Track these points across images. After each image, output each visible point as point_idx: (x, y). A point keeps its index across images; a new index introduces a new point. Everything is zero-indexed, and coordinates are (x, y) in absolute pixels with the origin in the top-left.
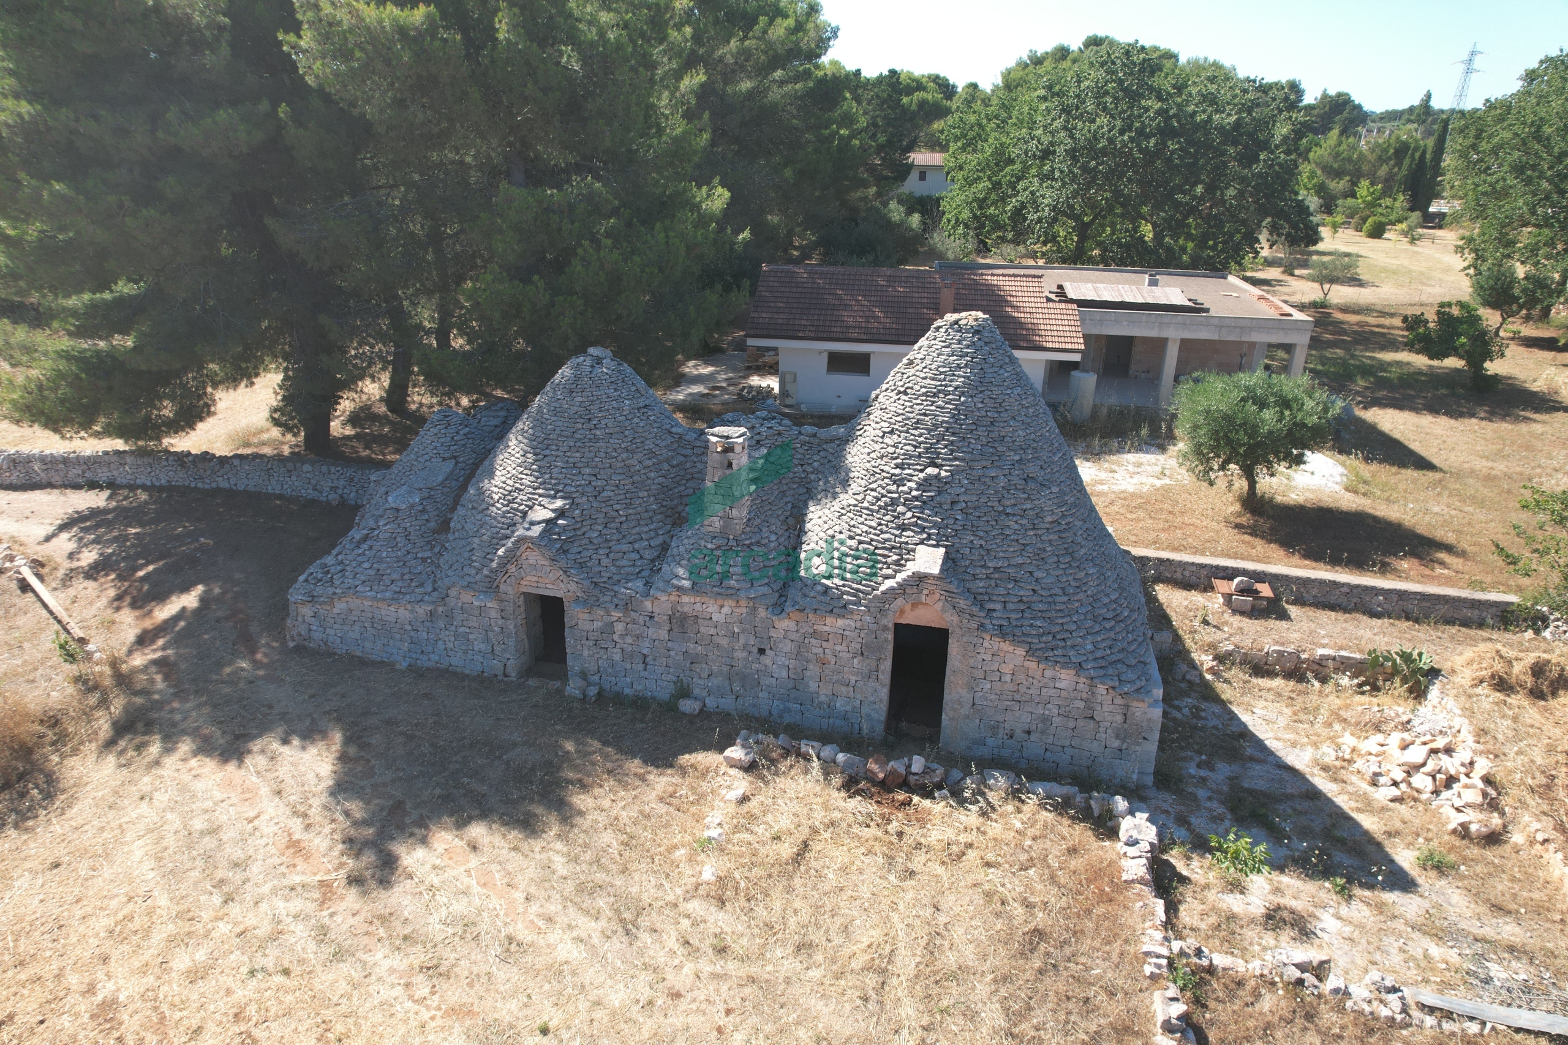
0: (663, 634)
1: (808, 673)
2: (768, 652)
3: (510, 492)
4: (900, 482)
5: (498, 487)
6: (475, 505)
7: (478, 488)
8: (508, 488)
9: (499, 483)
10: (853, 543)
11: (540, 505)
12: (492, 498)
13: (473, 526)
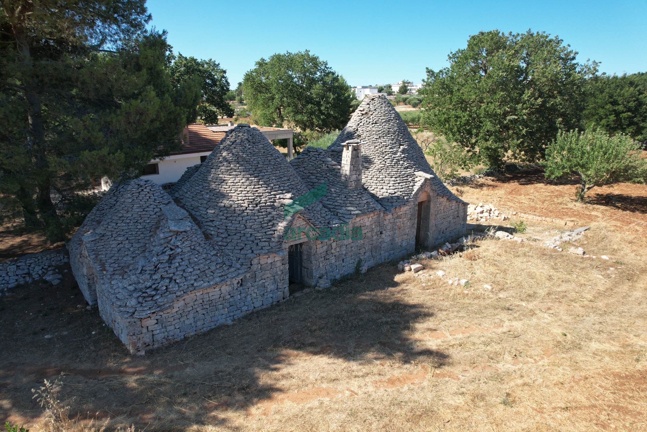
0: (350, 240)
1: (395, 235)
2: (384, 232)
3: (254, 199)
4: (395, 153)
5: (241, 200)
6: (229, 215)
7: (221, 207)
8: (250, 198)
9: (240, 198)
10: (393, 179)
11: (280, 199)
12: (242, 206)
13: (238, 225)
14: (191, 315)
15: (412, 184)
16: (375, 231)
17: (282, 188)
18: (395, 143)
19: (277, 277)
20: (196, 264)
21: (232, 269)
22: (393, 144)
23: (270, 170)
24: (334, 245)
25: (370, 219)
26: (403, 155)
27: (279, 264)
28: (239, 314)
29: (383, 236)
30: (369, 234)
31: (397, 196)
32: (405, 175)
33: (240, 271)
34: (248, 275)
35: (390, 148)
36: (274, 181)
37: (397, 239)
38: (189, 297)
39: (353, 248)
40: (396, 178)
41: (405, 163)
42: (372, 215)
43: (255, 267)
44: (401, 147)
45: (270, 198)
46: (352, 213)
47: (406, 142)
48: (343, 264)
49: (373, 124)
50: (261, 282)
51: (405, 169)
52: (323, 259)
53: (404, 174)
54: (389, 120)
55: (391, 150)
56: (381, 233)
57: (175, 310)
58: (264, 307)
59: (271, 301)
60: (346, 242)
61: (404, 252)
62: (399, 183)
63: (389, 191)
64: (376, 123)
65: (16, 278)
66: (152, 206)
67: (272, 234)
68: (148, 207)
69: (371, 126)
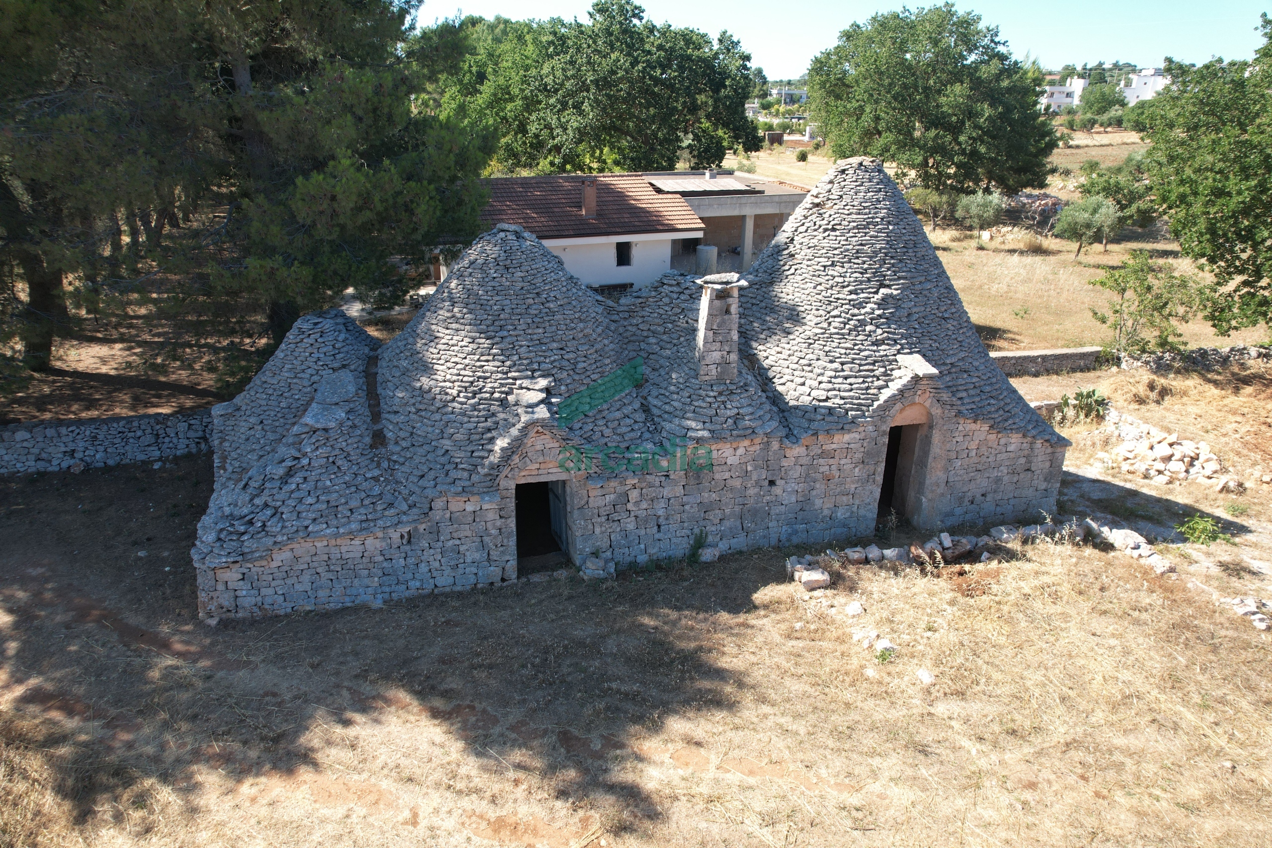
0: (679, 490)
1: (814, 493)
2: (778, 482)
3: (472, 383)
4: (860, 305)
5: (449, 381)
6: (422, 407)
7: (414, 389)
8: (465, 379)
9: (448, 377)
10: (836, 365)
11: (521, 388)
12: (447, 394)
13: (430, 429)
14: (306, 577)
15: (881, 383)
16: (755, 477)
17: (536, 366)
18: (869, 280)
19: (486, 539)
20: (327, 490)
21: (392, 511)
22: (861, 282)
23: (524, 327)
24: (634, 495)
25: (741, 451)
26: (878, 312)
27: (491, 516)
28: (400, 592)
29: (777, 490)
30: (737, 483)
31: (830, 409)
32: (870, 360)
33: (404, 518)
34: (422, 527)
35: (851, 293)
36: (523, 350)
37: (818, 503)
38: (302, 547)
39: (687, 507)
40: (842, 364)
41: (879, 331)
42: (746, 443)
43: (436, 515)
44: (883, 291)
45: (502, 385)
46: (690, 434)
47: (899, 278)
48: (657, 536)
49: (826, 230)
50: (451, 543)
51: (873, 344)
52: (603, 519)
53: (867, 357)
54: (868, 223)
55: (853, 297)
56: (772, 483)
57: (274, 564)
58: (458, 588)
59: (473, 580)
60: (666, 492)
61: (839, 531)
62: (846, 378)
63: (814, 393)
64: (834, 230)
65: (187, 442)
66: (309, 371)
67: (483, 458)
68: (303, 371)
69: (820, 237)
